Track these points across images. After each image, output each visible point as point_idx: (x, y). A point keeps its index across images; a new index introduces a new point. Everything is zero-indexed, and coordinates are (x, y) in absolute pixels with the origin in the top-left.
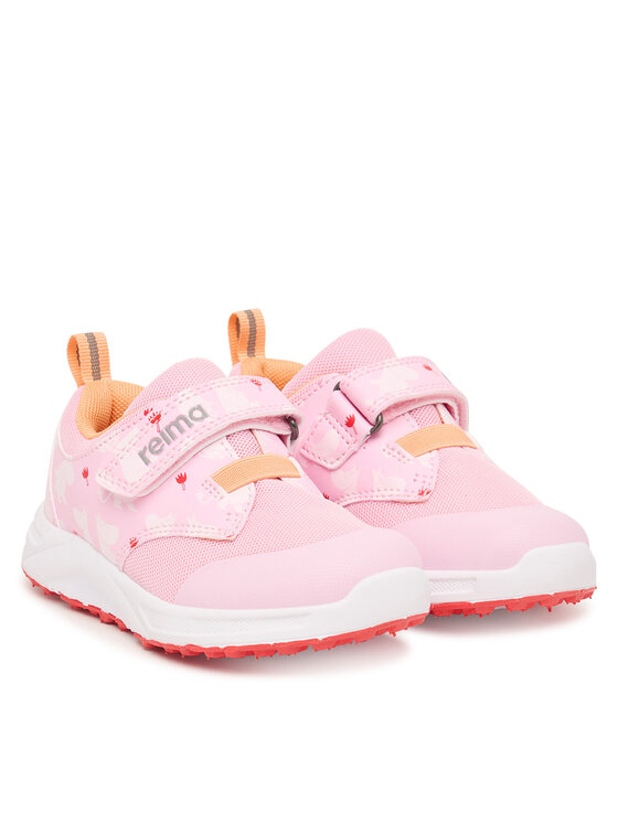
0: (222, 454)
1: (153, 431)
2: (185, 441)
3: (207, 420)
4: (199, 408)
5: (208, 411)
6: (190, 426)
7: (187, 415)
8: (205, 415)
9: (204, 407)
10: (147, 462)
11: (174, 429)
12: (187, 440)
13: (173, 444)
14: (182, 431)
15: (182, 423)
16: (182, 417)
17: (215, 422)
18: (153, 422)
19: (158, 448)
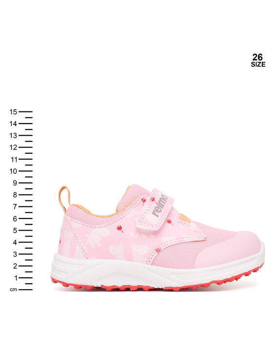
1: (154, 204)
3: (168, 199)
10: (157, 216)
11: (161, 203)
12: (168, 206)
14: (164, 203)
16: (161, 198)
18: (152, 201)
19: (159, 210)
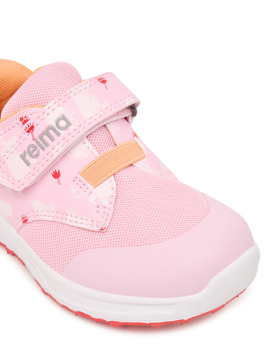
0: (85, 153)
1: (29, 139)
2: (56, 148)
3: (71, 128)
4: (63, 118)
5: (71, 119)
6: (58, 134)
7: (54, 125)
8: (69, 124)
9: (67, 116)
10: (28, 164)
11: (46, 137)
12: (58, 147)
13: (47, 149)
14: (52, 139)
15: (51, 132)
17: (77, 129)
18: (28, 132)
